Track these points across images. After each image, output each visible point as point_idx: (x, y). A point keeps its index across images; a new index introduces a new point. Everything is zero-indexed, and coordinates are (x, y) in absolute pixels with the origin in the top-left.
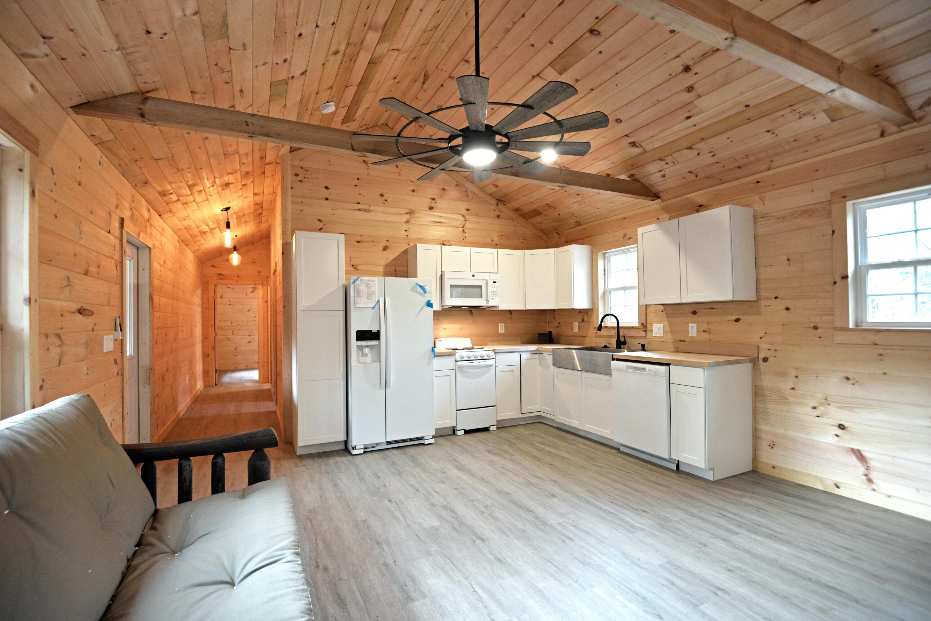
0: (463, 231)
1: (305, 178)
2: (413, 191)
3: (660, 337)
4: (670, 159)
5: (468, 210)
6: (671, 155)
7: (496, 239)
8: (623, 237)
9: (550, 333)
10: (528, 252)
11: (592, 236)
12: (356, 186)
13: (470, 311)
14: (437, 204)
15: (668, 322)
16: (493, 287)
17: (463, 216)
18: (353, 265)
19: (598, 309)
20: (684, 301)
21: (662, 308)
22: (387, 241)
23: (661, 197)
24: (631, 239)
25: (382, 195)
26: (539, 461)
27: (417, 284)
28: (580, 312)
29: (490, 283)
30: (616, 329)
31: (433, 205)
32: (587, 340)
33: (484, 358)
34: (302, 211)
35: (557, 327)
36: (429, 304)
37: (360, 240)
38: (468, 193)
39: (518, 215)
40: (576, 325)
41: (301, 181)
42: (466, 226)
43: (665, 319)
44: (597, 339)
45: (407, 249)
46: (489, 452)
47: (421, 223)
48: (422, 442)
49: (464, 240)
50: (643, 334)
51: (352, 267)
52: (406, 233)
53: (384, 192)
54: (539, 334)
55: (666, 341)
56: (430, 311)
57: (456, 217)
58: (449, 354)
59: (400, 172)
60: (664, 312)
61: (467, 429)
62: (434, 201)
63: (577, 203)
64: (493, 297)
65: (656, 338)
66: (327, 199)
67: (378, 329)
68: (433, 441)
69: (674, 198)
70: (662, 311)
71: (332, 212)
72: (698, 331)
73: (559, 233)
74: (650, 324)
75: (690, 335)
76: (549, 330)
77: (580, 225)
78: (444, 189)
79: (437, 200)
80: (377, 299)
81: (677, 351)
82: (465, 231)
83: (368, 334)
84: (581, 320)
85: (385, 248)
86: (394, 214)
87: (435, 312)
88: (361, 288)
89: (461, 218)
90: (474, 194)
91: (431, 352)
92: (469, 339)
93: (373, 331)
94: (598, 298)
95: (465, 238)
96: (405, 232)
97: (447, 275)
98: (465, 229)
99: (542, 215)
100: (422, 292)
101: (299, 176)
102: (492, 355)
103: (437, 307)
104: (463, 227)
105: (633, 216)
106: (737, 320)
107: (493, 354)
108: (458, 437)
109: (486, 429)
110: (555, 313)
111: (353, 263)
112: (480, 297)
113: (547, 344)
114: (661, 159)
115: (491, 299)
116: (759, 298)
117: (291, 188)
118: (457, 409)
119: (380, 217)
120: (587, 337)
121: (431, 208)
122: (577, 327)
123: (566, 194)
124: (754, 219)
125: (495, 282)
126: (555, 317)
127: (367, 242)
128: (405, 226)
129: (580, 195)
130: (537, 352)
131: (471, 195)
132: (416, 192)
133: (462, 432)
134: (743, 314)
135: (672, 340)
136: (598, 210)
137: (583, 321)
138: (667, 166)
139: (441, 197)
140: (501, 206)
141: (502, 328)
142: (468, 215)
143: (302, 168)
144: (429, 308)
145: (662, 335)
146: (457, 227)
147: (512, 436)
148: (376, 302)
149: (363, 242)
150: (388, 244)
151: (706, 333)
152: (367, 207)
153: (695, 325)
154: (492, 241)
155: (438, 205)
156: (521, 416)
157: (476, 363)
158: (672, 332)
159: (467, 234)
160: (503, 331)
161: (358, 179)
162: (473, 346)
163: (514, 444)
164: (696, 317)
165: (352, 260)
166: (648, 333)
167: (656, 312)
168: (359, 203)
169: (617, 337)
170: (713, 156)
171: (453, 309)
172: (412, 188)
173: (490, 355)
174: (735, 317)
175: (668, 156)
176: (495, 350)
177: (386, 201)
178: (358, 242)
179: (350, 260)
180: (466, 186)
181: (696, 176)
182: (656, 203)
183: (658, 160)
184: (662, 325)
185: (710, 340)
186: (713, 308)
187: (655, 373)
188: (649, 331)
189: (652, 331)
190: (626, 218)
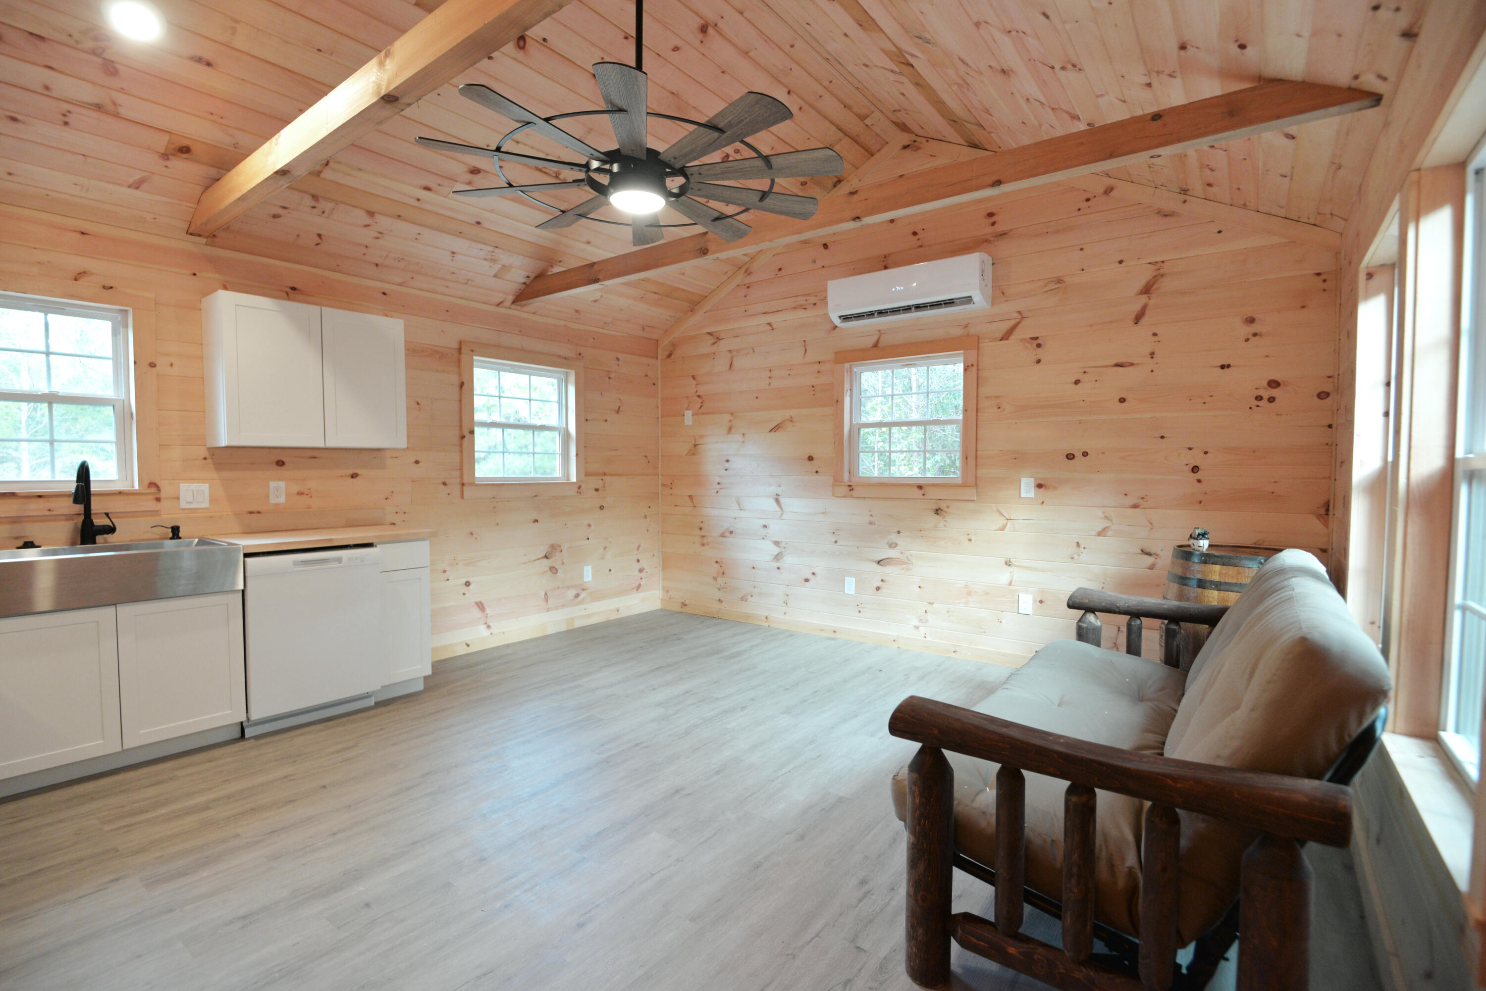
3: (201, 510)
4: (329, 206)
6: (338, 202)
8: (72, 276)
15: (221, 479)
21: (203, 452)
23: (215, 236)
24: (110, 291)
43: (214, 474)
50: (151, 505)
55: (221, 516)
60: (209, 461)
65: (188, 511)
69: (239, 251)
70: (205, 459)
72: (288, 494)
74: (172, 484)
75: (273, 500)
81: (248, 531)
106: (354, 476)
134: (363, 467)
135: (234, 512)
138: (308, 209)
145: (206, 505)
151: (303, 497)
153: (282, 484)
158: (230, 498)
164: (280, 471)
166: (165, 504)
167: (187, 461)
170: (377, 238)
174: (351, 472)
175: (331, 200)
181: (317, 244)
182: (192, 242)
183: (311, 195)
184: (205, 487)
185: (308, 508)
186: (315, 458)
187: (362, 561)
188: (167, 498)
189: (178, 498)
190: (87, 234)
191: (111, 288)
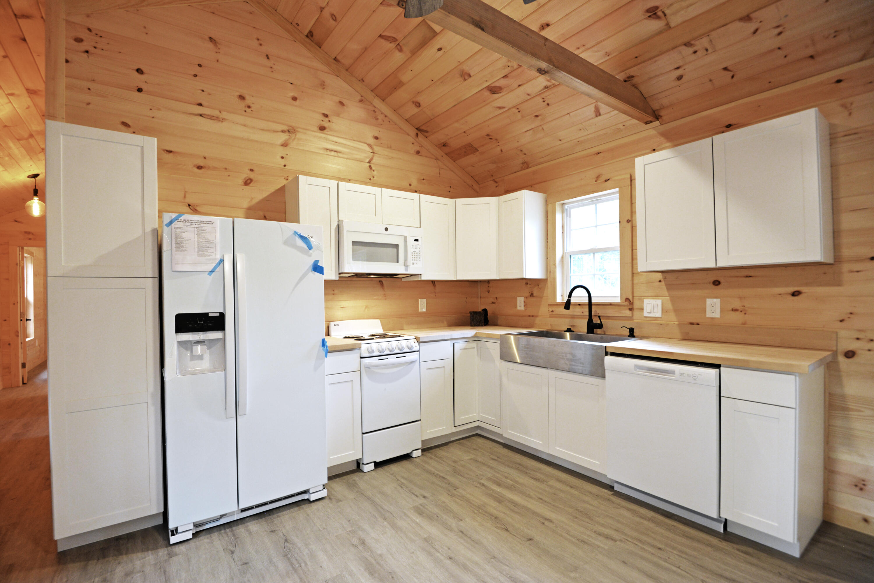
0: (370, 167)
1: (95, 48)
2: (295, 99)
3: (656, 318)
4: (704, 42)
5: (376, 138)
6: (707, 34)
7: (415, 183)
8: (594, 180)
9: (485, 311)
10: (460, 201)
11: (546, 181)
12: (195, 76)
13: (380, 281)
14: (331, 123)
15: (670, 296)
16: (415, 247)
17: (370, 146)
18: (189, 205)
19: (555, 279)
20: (720, 264)
21: (659, 276)
22: (252, 170)
23: (661, 116)
24: (609, 181)
25: (242, 97)
26: (507, 530)
27: (295, 232)
28: (527, 284)
29: (411, 241)
30: (588, 307)
31: (326, 124)
32: (537, 321)
33: (404, 351)
34: (89, 104)
35: (493, 303)
36: (317, 268)
37: (202, 165)
38: (377, 113)
39: (443, 154)
40: (520, 301)
41: (87, 52)
42: (374, 161)
43: (666, 294)
44: (552, 319)
45: (285, 185)
46: (420, 511)
47: (306, 148)
48: (306, 496)
49: (372, 181)
50: (628, 313)
51: (188, 208)
52: (283, 162)
53: (244, 92)
54: (471, 313)
55: (668, 324)
56: (319, 279)
57: (359, 147)
58: (351, 347)
59: (272, 66)
60: (663, 283)
61: (378, 460)
62: (327, 119)
63: (531, 132)
64: (414, 262)
65: (648, 319)
66: (140, 90)
67: (222, 311)
68: (324, 493)
69: (682, 118)
70: (660, 281)
71: (151, 114)
72: (722, 310)
73: (496, 180)
74: (639, 299)
75: (709, 314)
76: (483, 308)
77: (528, 167)
78: (341, 103)
79: (330, 118)
80: (219, 257)
81: (687, 338)
82: (373, 168)
83: (201, 321)
84: (527, 294)
85: (248, 182)
86: (263, 130)
87: (328, 283)
88: (185, 235)
89: (368, 149)
90: (386, 116)
91: (321, 348)
92: (378, 321)
93: (210, 315)
94: (555, 265)
95: (372, 178)
96: (281, 159)
97: (345, 228)
98: (372, 165)
99: (477, 153)
100: (305, 246)
101: (84, 43)
102: (415, 345)
103: (331, 274)
104: (369, 162)
105: (611, 150)
106: (795, 294)
107: (417, 344)
108: (366, 477)
109: (407, 457)
110: (490, 285)
111: (189, 200)
112: (396, 261)
113: (482, 326)
114: (688, 44)
115: (411, 264)
116: (838, 260)
117: (67, 61)
118: (364, 432)
119: (238, 131)
120: (537, 316)
121: (322, 129)
122: (523, 304)
123: (519, 116)
124: (831, 139)
125: (416, 240)
126: (491, 290)
127: (215, 168)
128: (281, 151)
129: (540, 117)
130: (475, 339)
131: (380, 117)
132: (298, 101)
133: (372, 466)
134: (807, 284)
135: (676, 323)
136: (560, 142)
137: (532, 295)
138: (694, 57)
139: (338, 115)
140: (421, 138)
141: (423, 306)
142: (376, 145)
143: (90, 30)
144: (317, 274)
145: (659, 315)
146: (361, 161)
147: (448, 469)
148: (217, 261)
149: (209, 168)
150: (252, 175)
151: (737, 313)
152: (216, 113)
153: (717, 301)
154: (410, 185)
155: (333, 126)
156: (455, 430)
157: (392, 359)
158: (676, 311)
159: (375, 173)
160: (424, 310)
161: (200, 66)
162: (384, 331)
163: (456, 488)
164: (718, 290)
165: (187, 195)
166: (636, 313)
167: (648, 283)
168: (200, 105)
169: (588, 317)
170: (780, 34)
171: (356, 279)
172: (292, 94)
173: (412, 346)
174: (792, 290)
175: (700, 37)
176: (419, 338)
177: (249, 107)
178: (200, 167)
179: (185, 197)
180: (374, 104)
181: (733, 77)
182: (652, 128)
183: (683, 45)
184: (659, 302)
185: (744, 324)
186: (750, 276)
187: (695, 379)
188: (637, 309)
189: (643, 309)
190: (600, 153)
191: (609, 179)
